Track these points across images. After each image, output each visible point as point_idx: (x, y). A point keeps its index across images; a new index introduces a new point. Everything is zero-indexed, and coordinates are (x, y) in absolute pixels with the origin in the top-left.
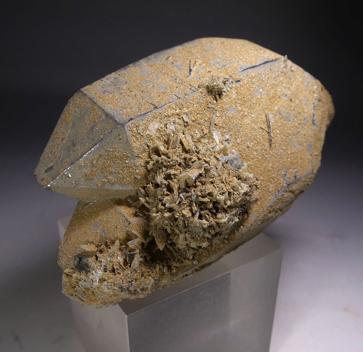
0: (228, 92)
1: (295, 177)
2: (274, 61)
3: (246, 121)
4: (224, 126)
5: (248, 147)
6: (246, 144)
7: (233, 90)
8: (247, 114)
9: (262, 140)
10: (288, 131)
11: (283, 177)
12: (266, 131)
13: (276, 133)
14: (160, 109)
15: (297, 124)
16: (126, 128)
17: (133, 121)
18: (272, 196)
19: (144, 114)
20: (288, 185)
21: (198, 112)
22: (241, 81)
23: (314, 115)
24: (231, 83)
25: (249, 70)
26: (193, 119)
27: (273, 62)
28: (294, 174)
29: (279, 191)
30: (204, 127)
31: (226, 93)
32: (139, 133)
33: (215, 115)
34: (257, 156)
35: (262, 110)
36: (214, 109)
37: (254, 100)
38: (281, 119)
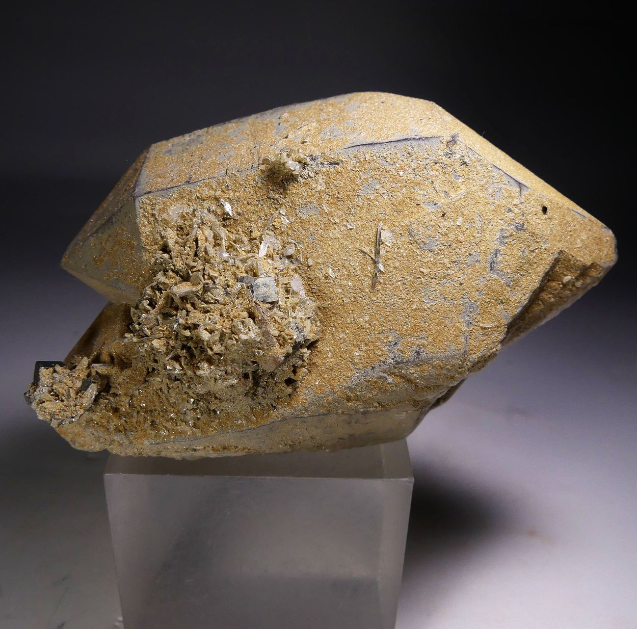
0: (309, 179)
1: (418, 353)
2: (423, 140)
3: (335, 233)
4: (290, 232)
5: (326, 278)
6: (324, 272)
7: (320, 177)
8: (337, 221)
9: (359, 272)
10: (421, 269)
11: (389, 346)
12: (372, 258)
13: (392, 265)
14: (192, 186)
15: (446, 261)
16: (137, 203)
17: (150, 196)
18: (358, 371)
19: (167, 189)
20: (398, 363)
21: (250, 201)
22: (341, 164)
23: (496, 253)
24: (320, 165)
25: (363, 149)
26: (239, 210)
27: (421, 142)
28: (415, 348)
29: (373, 368)
30: (255, 226)
31: (305, 179)
32: (153, 215)
33: (277, 212)
34: (342, 296)
35: (372, 220)
36: (278, 202)
37: (359, 201)
38: (411, 244)
